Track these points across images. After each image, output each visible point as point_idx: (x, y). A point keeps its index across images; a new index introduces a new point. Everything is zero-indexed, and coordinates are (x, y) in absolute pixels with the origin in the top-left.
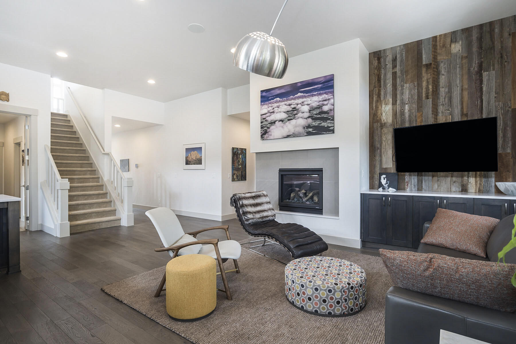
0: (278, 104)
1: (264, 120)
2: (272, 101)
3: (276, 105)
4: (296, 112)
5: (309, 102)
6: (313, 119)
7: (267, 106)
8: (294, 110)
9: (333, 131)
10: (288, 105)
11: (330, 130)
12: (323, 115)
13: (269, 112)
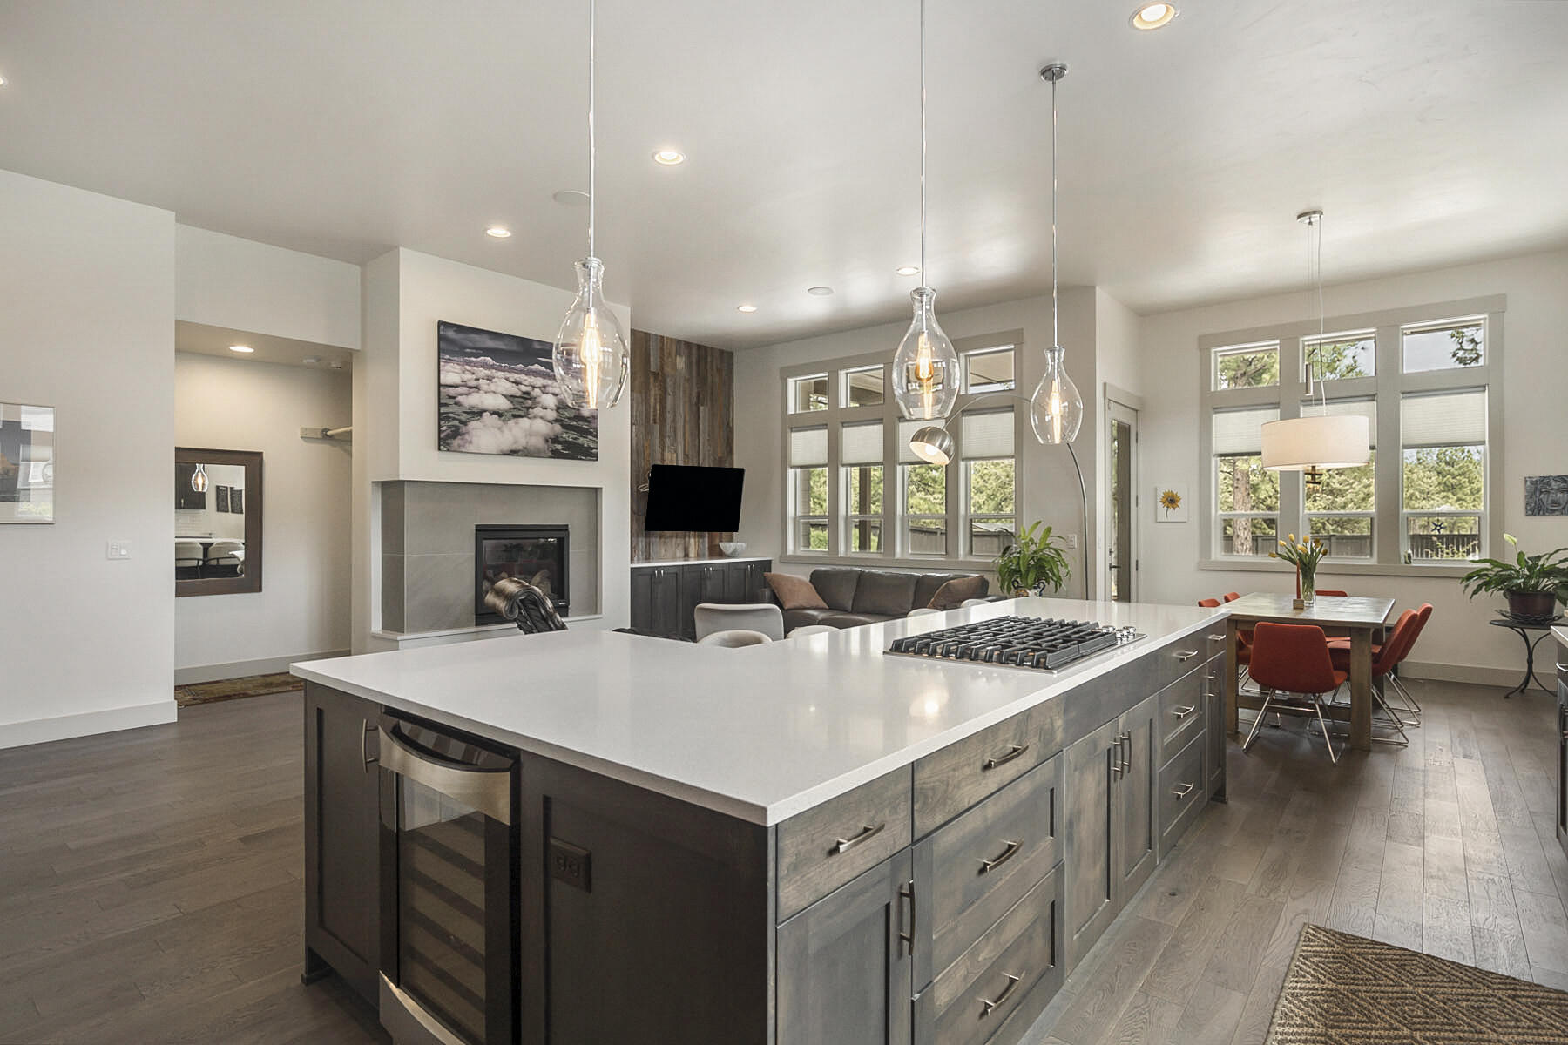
0: (488, 372)
1: (451, 402)
2: (473, 359)
3: (483, 372)
4: (529, 403)
5: (557, 391)
6: (564, 426)
7: (458, 367)
8: (525, 396)
9: (595, 457)
10: (513, 382)
11: (589, 454)
12: (581, 423)
13: (464, 384)
